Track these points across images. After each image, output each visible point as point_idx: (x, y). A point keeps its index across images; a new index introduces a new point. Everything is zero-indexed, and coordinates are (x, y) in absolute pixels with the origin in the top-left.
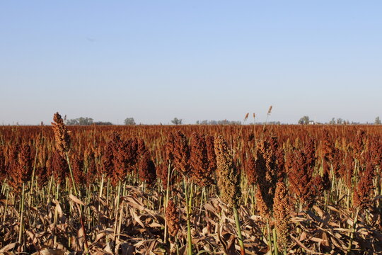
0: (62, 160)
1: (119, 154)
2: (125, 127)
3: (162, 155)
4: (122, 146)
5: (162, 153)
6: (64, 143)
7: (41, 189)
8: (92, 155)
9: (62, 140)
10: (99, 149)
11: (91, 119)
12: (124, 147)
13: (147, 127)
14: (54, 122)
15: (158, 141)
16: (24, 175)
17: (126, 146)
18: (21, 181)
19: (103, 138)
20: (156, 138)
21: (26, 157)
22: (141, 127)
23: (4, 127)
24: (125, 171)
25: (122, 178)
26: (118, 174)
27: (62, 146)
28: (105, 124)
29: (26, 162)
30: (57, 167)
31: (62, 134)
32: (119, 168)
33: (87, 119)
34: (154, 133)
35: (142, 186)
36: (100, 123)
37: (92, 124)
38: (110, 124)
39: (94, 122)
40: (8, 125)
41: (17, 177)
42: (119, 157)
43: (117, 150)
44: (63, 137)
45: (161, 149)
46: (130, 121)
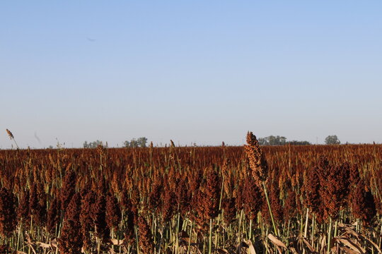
0: (255, 190)
1: (329, 184)
2: (326, 148)
3: (377, 183)
4: (332, 174)
5: (377, 180)
6: (260, 170)
7: (228, 226)
8: (289, 183)
9: (258, 166)
10: (298, 175)
11: (283, 138)
12: (336, 174)
13: (355, 147)
14: (247, 144)
15: (371, 165)
16: (211, 209)
17: (337, 173)
18: (208, 217)
19: (299, 161)
20: (368, 161)
21: (213, 187)
22: (347, 146)
23: (180, 148)
24: (337, 206)
25: (333, 213)
26: (327, 209)
27: (258, 173)
28: (300, 143)
29: (213, 193)
30: (249, 199)
31: (257, 159)
32: (328, 201)
33: (278, 138)
34: (365, 154)
35: (356, 224)
36: (295, 143)
37: (285, 143)
38: (308, 143)
39: (287, 141)
40: (184, 146)
41: (203, 212)
42: (329, 188)
43: (325, 178)
44: (259, 163)
45: (376, 175)
46: (332, 140)
